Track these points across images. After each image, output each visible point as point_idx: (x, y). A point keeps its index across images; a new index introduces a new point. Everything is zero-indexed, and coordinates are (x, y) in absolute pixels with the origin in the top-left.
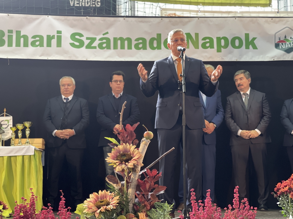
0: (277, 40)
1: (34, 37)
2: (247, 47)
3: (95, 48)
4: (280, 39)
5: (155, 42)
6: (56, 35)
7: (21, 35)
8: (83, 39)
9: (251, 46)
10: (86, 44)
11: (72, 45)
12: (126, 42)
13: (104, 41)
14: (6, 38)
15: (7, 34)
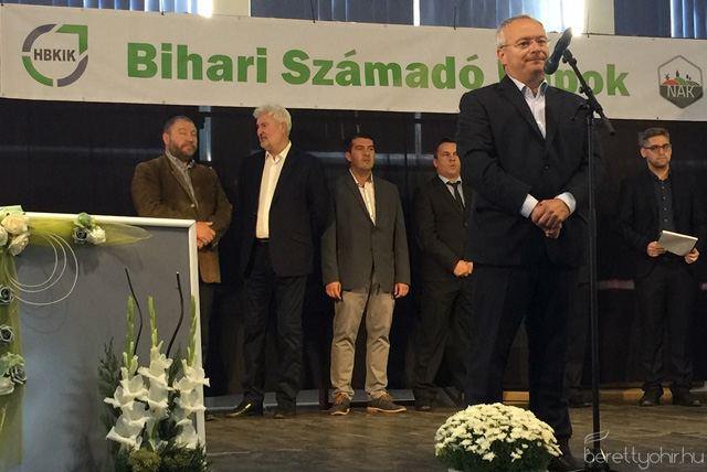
7: (189, 54)
14: (158, 60)
15: (159, 51)
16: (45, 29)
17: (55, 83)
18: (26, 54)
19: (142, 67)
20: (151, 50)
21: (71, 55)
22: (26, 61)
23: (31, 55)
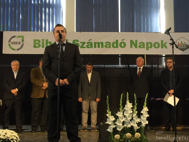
2: (162, 47)
3: (85, 47)
4: (179, 43)
5: (115, 44)
7: (48, 42)
8: (79, 43)
9: (164, 47)
12: (101, 44)
13: (89, 44)
14: (41, 43)
15: (41, 41)
16: (14, 37)
17: (16, 50)
18: (9, 43)
21: (20, 43)
22: (9, 45)
23: (10, 43)
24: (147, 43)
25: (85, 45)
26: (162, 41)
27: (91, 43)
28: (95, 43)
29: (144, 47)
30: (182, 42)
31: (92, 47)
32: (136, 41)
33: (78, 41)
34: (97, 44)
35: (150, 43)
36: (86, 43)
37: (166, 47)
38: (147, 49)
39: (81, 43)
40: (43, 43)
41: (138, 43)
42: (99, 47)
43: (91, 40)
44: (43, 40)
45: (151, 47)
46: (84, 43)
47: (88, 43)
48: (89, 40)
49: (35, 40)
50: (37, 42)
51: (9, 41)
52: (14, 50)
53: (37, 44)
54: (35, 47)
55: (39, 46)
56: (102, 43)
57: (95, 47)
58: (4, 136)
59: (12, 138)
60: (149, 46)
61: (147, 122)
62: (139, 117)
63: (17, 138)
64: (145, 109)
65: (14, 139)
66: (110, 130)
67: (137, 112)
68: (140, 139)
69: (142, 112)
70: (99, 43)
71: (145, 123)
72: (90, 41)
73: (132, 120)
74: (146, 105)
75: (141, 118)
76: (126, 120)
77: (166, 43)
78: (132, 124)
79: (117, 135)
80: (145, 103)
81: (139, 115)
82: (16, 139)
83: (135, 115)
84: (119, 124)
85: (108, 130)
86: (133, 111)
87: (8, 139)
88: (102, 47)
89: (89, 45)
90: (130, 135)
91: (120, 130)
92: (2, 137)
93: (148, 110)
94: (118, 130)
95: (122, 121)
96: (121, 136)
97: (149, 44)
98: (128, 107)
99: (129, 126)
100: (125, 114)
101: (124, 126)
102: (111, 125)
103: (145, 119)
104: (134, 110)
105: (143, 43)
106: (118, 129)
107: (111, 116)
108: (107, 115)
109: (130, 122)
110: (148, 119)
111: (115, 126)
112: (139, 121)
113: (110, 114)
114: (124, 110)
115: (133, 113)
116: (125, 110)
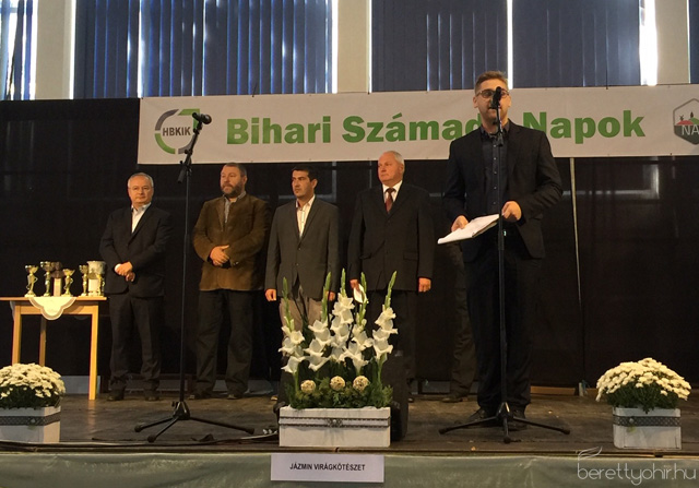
0: (678, 121)
1: (289, 127)
2: (627, 134)
3: (381, 139)
4: (682, 119)
6: (322, 123)
7: (271, 124)
8: (363, 126)
9: (633, 131)
10: (367, 135)
11: (347, 138)
13: (396, 128)
14: (249, 131)
15: (250, 124)
16: (171, 113)
17: (177, 152)
18: (157, 132)
19: (237, 136)
20: (244, 124)
21: (187, 131)
22: (158, 137)
23: (161, 132)
24: (579, 122)
25: (383, 133)
26: (627, 114)
27: (401, 126)
28: (413, 126)
29: (567, 134)
30: (692, 115)
31: (402, 138)
32: (543, 115)
33: (360, 120)
34: (419, 129)
35: (590, 121)
36: (385, 125)
37: (641, 133)
38: (579, 141)
39: (369, 125)
40: (255, 129)
41: (549, 121)
42: (424, 137)
43: (400, 115)
44: (255, 120)
45: (591, 134)
46: (378, 127)
47: (390, 126)
48: (394, 118)
49: (231, 122)
50: (238, 126)
51: (158, 128)
52: (172, 152)
53: (238, 132)
54: (231, 141)
55: (245, 137)
56: (435, 125)
57: (413, 137)
58: (20, 378)
59: (39, 384)
60: (585, 130)
61: (390, 349)
62: (370, 335)
63: (53, 384)
64: (388, 313)
65: (45, 387)
66: (290, 369)
67: (364, 322)
68: (366, 393)
69: (377, 322)
70: (424, 126)
71: (383, 349)
72: (397, 120)
73: (349, 342)
74: (389, 303)
75: (375, 337)
76: (334, 344)
77: (639, 119)
78: (348, 353)
79: (308, 381)
80: (388, 299)
81: (371, 329)
82: (51, 387)
83: (357, 330)
84: (315, 352)
85: (287, 368)
86: (354, 317)
87: (28, 388)
88: (435, 137)
89: (395, 131)
90: (342, 381)
91: (315, 368)
92: (13, 381)
93: (394, 316)
94: (311, 370)
95: (323, 343)
96: (318, 384)
97: (585, 126)
98: (340, 309)
99: (342, 358)
100: (332, 328)
101: (327, 359)
102: (293, 355)
103: (384, 339)
104: (358, 316)
105: (566, 122)
106: (311, 366)
107: (294, 332)
108: (285, 329)
109: (345, 347)
110: (392, 339)
111: (303, 358)
112: (368, 346)
113: (292, 327)
114: (331, 316)
115: (354, 323)
116: (334, 317)
